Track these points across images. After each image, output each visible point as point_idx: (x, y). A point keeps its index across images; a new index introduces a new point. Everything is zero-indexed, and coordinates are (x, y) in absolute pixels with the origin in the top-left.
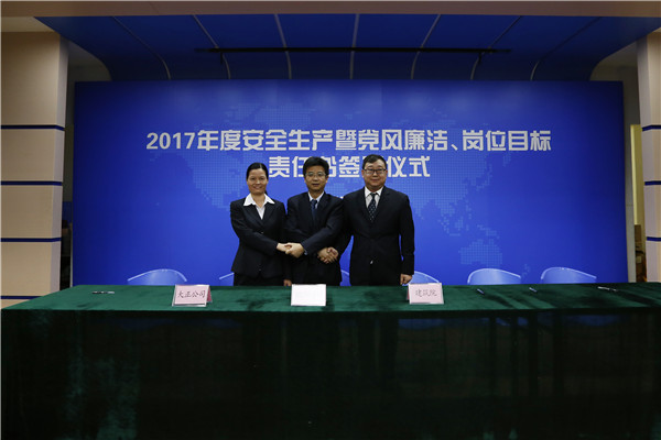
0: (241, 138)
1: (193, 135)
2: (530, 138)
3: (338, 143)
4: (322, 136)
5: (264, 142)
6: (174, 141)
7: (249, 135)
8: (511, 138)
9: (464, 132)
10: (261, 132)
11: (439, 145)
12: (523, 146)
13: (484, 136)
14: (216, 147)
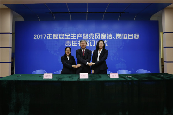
0: (58, 36)
1: (46, 35)
2: (134, 36)
3: (83, 37)
4: (79, 35)
5: (64, 37)
6: (41, 37)
7: (60, 35)
8: (129, 36)
9: (117, 34)
10: (63, 34)
11: (110, 38)
12: (132, 38)
13: (122, 35)
14: (52, 38)
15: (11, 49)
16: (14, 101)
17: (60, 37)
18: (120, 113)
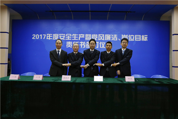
0: (59, 36)
2: (141, 37)
3: (86, 38)
4: (81, 36)
5: (65, 37)
6: (40, 37)
7: (61, 35)
8: (136, 37)
9: (122, 35)
10: (64, 35)
11: (115, 39)
12: (139, 40)
13: (128, 36)
14: (52, 39)
15: (8, 49)
16: (10, 102)
17: (61, 37)
18: (115, 117)
